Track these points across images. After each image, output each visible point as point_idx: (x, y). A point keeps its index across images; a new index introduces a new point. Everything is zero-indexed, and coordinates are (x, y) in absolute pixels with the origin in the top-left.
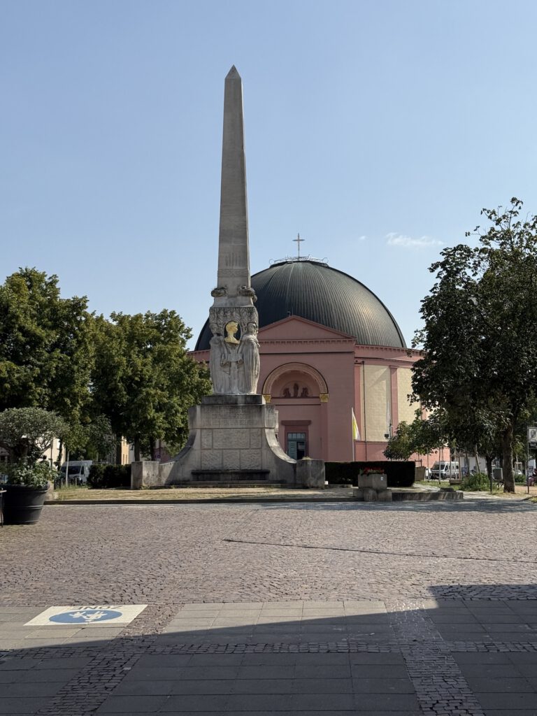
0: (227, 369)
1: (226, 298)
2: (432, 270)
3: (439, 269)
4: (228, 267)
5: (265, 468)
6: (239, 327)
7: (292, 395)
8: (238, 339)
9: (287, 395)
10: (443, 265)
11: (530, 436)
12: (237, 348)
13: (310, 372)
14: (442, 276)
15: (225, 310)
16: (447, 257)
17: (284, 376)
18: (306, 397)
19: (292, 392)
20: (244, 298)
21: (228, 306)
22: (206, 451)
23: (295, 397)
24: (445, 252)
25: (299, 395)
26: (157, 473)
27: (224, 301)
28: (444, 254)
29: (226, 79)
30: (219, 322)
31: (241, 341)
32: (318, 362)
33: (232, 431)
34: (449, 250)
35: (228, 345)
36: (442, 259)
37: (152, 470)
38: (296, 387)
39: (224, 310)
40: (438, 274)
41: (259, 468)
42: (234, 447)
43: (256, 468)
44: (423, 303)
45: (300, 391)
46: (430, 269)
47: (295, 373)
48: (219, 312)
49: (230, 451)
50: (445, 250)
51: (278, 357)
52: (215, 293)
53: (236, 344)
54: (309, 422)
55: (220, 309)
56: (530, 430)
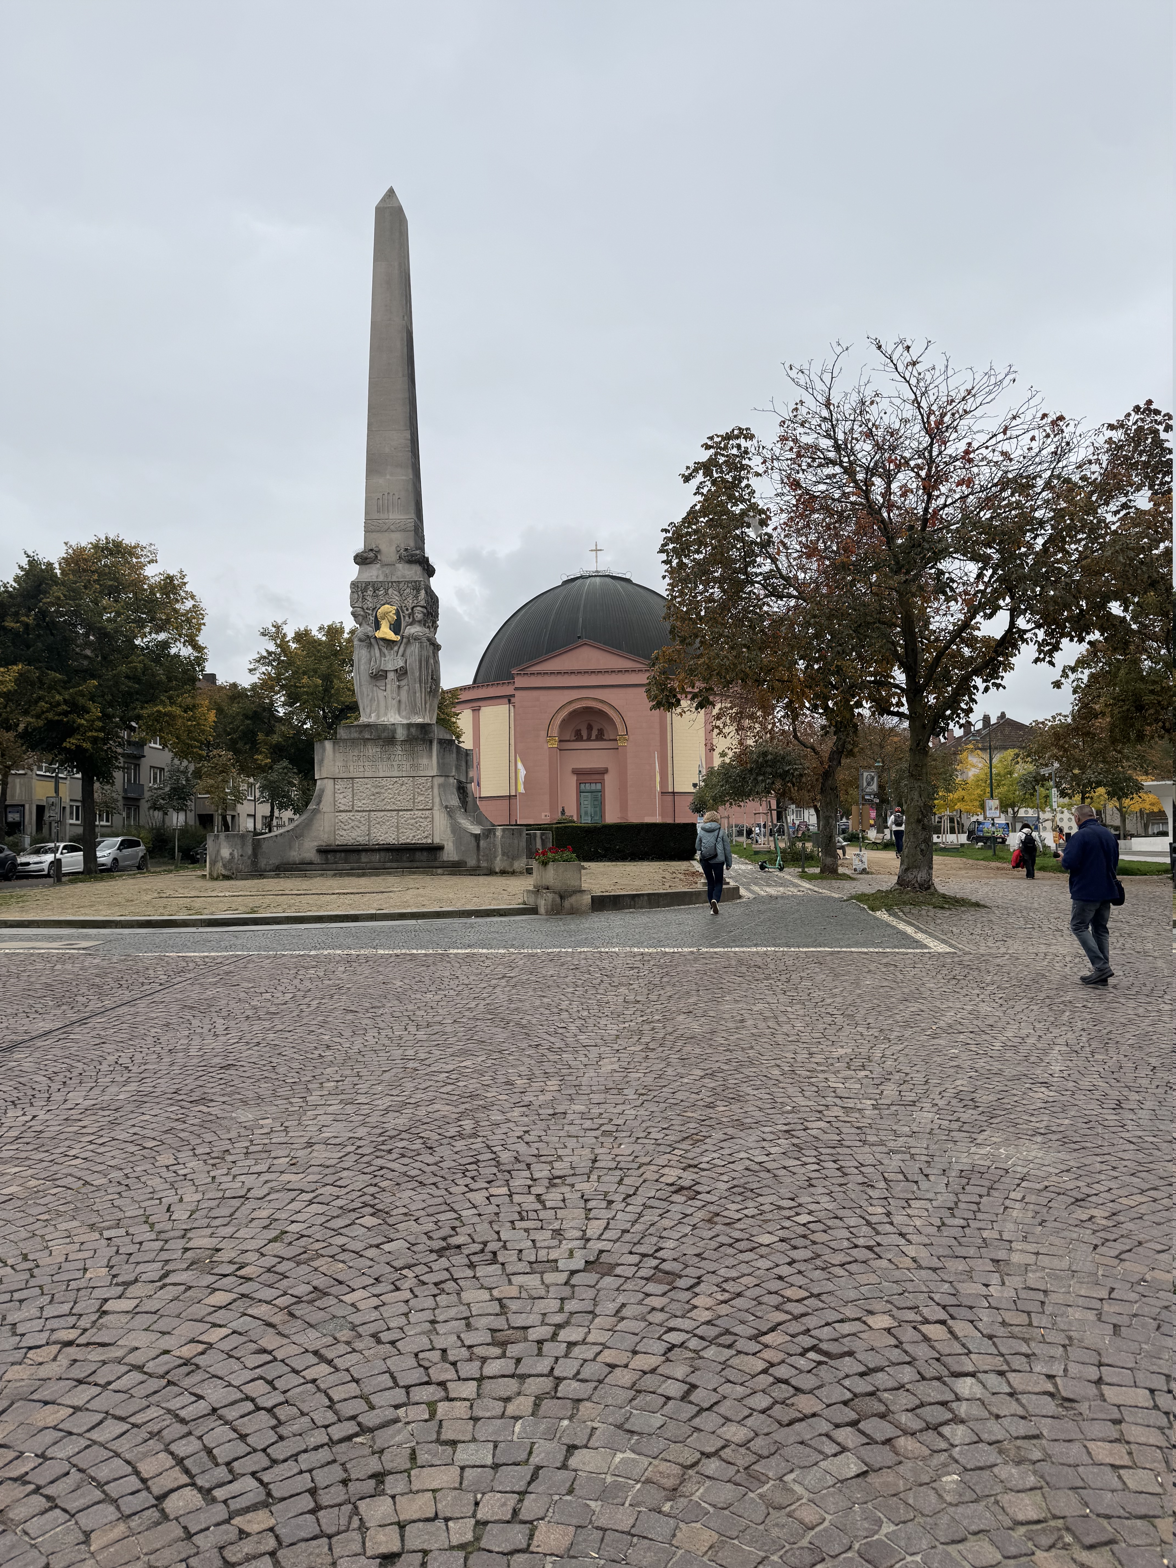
0: (381, 683)
1: (378, 566)
2: (687, 479)
3: (700, 477)
4: (382, 516)
5: (437, 841)
6: (397, 613)
7: (585, 738)
8: (396, 633)
9: (579, 737)
10: (706, 467)
11: (865, 784)
12: (396, 648)
13: (606, 709)
14: (705, 491)
15: (375, 586)
16: (716, 454)
17: (574, 714)
18: (603, 740)
19: (585, 734)
20: (407, 566)
21: (381, 579)
22: (344, 814)
23: (589, 739)
24: (710, 443)
25: (593, 737)
26: (250, 852)
27: (374, 573)
28: (708, 447)
29: (378, 209)
30: (365, 607)
31: (402, 637)
32: (614, 697)
33: (384, 782)
34: (717, 440)
35: (381, 643)
36: (705, 456)
37: (239, 847)
38: (590, 728)
39: (373, 587)
40: (698, 488)
41: (429, 841)
42: (388, 808)
43: (424, 841)
44: (664, 535)
45: (594, 733)
46: (683, 475)
47: (588, 710)
48: (364, 590)
49: (382, 814)
50: (711, 438)
51: (566, 692)
52: (361, 560)
53: (393, 642)
54: (605, 771)
55: (368, 584)
56: (865, 774)
